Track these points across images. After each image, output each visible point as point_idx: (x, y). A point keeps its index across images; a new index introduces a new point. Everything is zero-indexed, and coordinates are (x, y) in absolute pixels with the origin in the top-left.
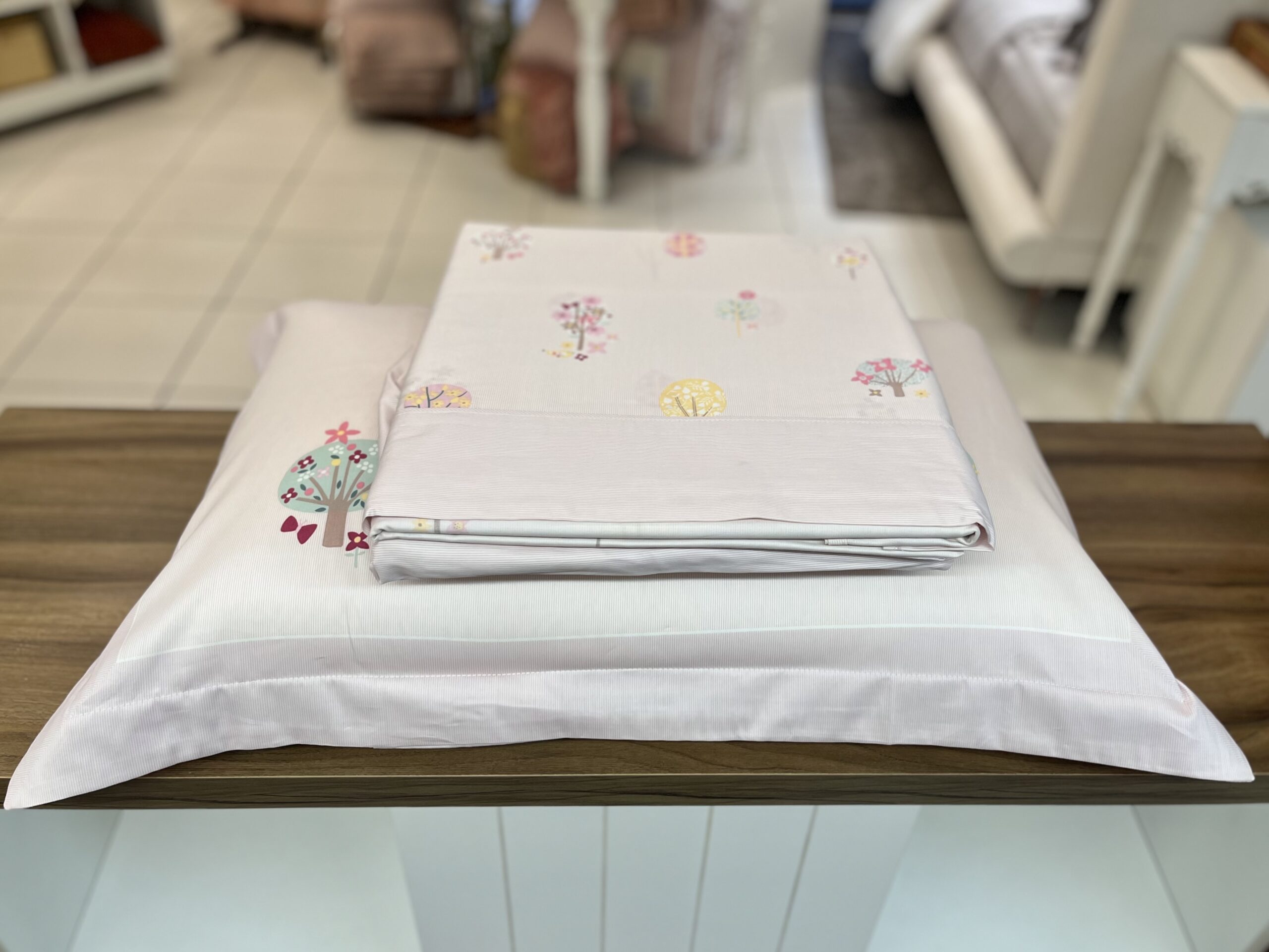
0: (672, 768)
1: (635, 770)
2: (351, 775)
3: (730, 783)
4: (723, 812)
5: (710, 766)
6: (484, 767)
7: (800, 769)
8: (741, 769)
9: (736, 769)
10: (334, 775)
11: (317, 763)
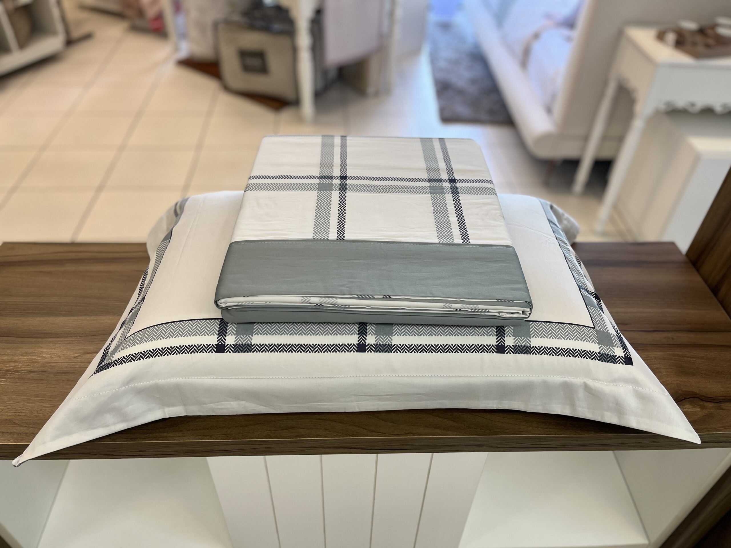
0: (354, 434)
1: (335, 435)
2: (183, 440)
3: (384, 442)
4: (383, 457)
5: (374, 433)
6: (254, 435)
7: (421, 434)
8: (390, 435)
9: (388, 435)
10: (174, 440)
11: (165, 434)
